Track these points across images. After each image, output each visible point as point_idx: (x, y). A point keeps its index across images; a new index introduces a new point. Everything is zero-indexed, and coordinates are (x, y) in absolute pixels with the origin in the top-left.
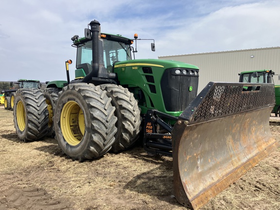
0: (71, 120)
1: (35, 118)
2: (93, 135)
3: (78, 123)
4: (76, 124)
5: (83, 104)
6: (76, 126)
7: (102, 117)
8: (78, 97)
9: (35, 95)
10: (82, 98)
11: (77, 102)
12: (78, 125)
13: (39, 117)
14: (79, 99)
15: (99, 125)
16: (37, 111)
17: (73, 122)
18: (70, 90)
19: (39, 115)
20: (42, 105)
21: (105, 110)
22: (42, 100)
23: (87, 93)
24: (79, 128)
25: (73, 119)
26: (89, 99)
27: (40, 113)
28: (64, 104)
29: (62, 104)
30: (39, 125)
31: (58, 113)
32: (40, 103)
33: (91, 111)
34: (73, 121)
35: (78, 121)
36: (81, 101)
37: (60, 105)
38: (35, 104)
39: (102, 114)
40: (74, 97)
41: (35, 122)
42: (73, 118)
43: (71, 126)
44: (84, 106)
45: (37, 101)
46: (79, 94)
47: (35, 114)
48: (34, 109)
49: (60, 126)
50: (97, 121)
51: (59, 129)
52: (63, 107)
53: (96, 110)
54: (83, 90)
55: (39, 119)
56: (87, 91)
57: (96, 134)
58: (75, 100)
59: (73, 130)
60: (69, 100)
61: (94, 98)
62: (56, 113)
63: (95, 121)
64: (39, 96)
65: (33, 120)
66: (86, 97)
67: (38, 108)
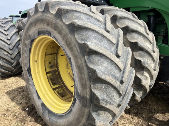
0: (47, 63)
1: (6, 53)
2: (94, 115)
3: (57, 67)
4: (55, 68)
5: (69, 44)
6: (55, 71)
7: (113, 76)
8: (56, 27)
9: (4, 26)
10: (66, 30)
11: (54, 37)
12: (58, 70)
13: (10, 52)
14: (60, 33)
15: (108, 94)
16: (7, 45)
17: (51, 67)
18: (39, 15)
19: (10, 49)
20: (13, 38)
21: (118, 56)
22: (13, 32)
23: (78, 18)
24: (59, 74)
25: (50, 63)
26: (84, 33)
27: (11, 47)
28: (32, 41)
29: (29, 41)
30: (12, 61)
31: (25, 55)
32: (11, 35)
33: (90, 62)
34: (50, 65)
35: (57, 64)
36: (64, 37)
37: (27, 42)
38: (5, 36)
39: (113, 67)
40: (49, 29)
41: (7, 58)
42: (50, 60)
43: (47, 73)
44: (71, 49)
45: (6, 33)
46: (58, 21)
47: (5, 48)
48: (4, 43)
49: (30, 75)
50: (104, 86)
51: (30, 78)
52: (31, 45)
53: (102, 60)
54: (68, 11)
55: (11, 55)
56: (76, 14)
57: (100, 112)
58: (50, 34)
59: (51, 79)
60: (40, 33)
61: (93, 30)
62: (23, 54)
63: (99, 85)
64: (8, 27)
65: (4, 57)
66: (75, 28)
67: (8, 42)
